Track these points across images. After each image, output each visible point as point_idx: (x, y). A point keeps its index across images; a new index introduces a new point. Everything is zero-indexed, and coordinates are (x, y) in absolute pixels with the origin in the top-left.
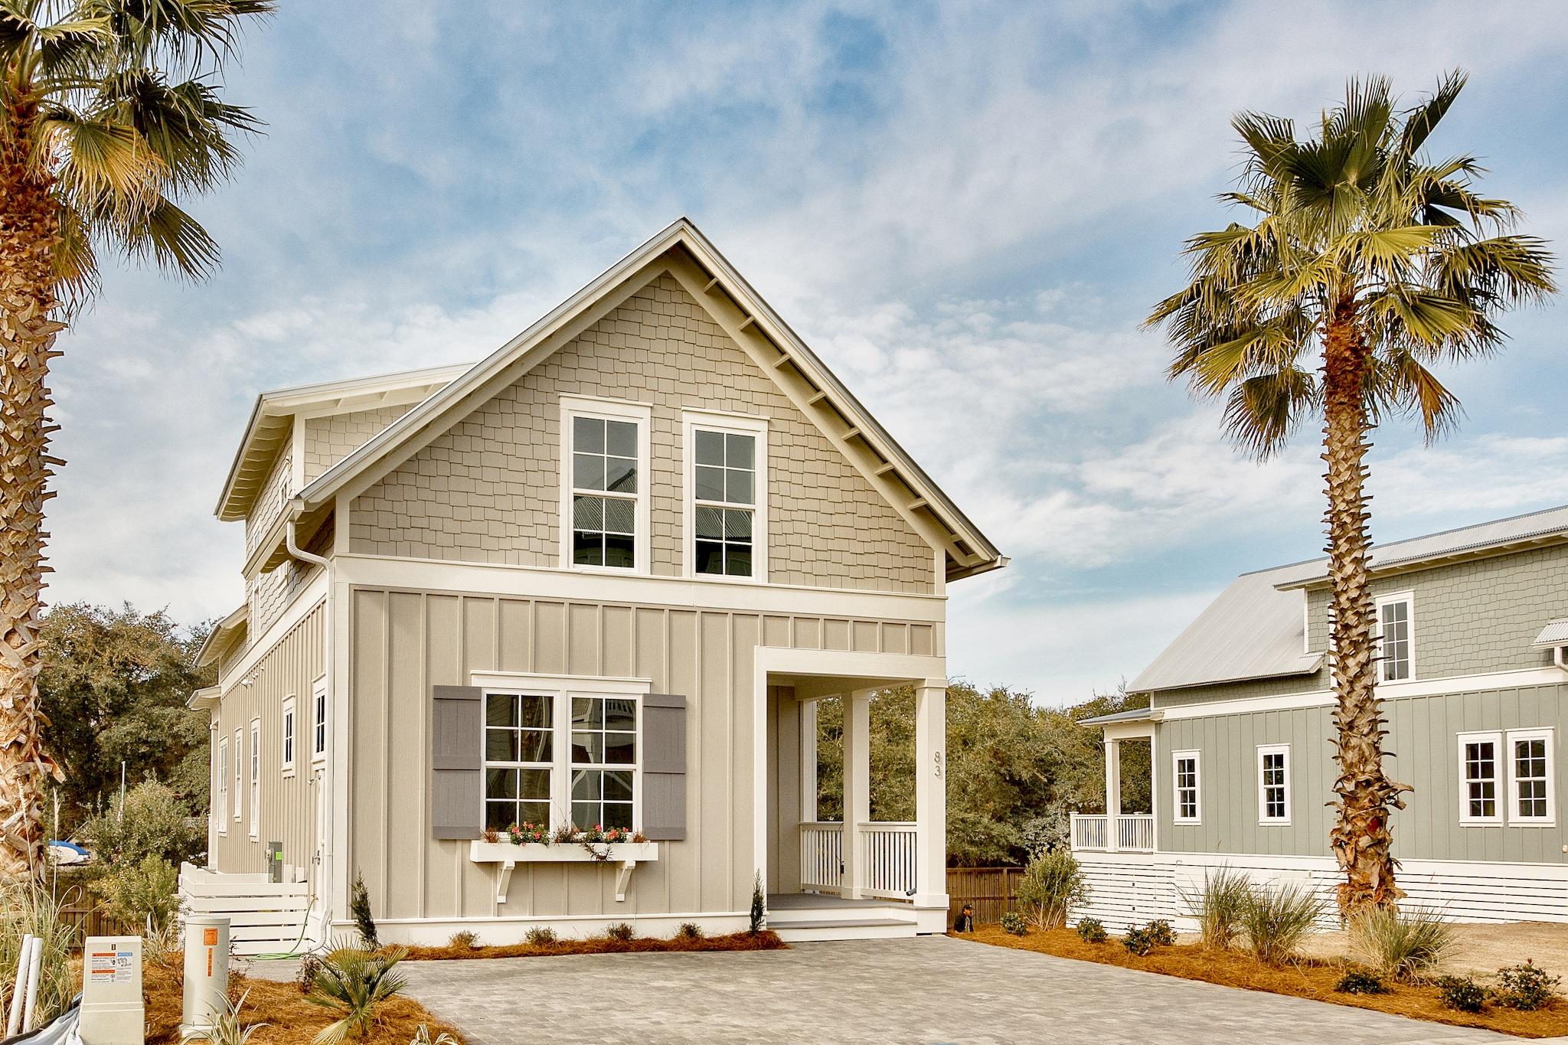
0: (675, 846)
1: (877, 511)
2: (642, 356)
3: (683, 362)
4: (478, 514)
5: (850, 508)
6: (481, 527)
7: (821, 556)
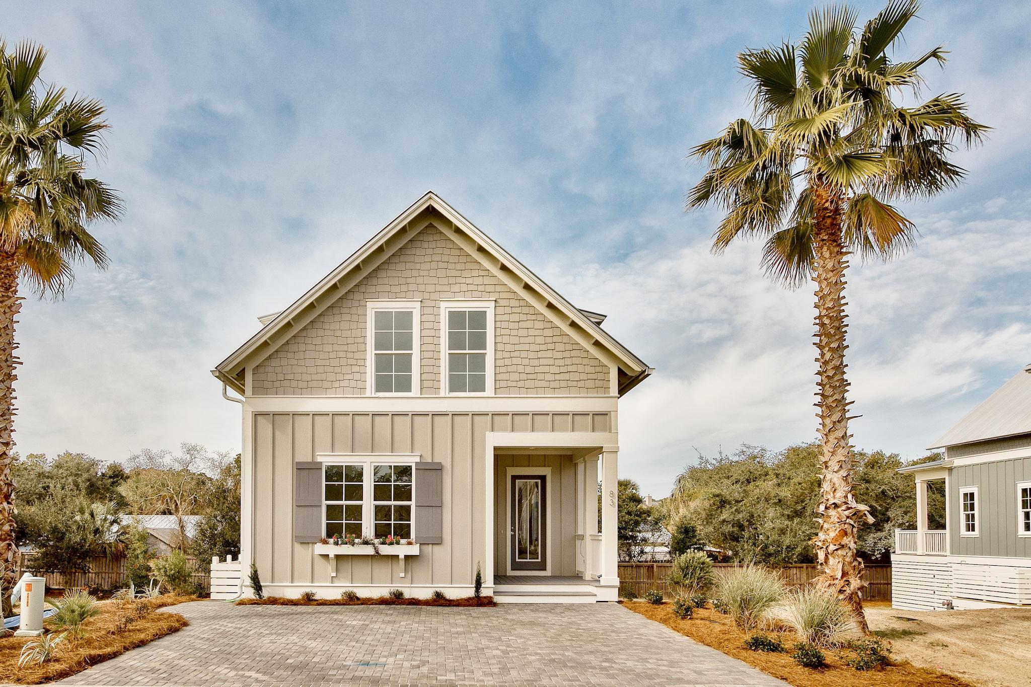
0: (436, 548)
1: (569, 347)
2: (415, 273)
3: (441, 273)
4: (321, 369)
5: (551, 346)
6: (323, 377)
7: (530, 376)
